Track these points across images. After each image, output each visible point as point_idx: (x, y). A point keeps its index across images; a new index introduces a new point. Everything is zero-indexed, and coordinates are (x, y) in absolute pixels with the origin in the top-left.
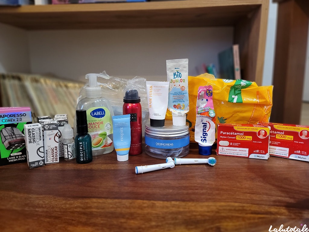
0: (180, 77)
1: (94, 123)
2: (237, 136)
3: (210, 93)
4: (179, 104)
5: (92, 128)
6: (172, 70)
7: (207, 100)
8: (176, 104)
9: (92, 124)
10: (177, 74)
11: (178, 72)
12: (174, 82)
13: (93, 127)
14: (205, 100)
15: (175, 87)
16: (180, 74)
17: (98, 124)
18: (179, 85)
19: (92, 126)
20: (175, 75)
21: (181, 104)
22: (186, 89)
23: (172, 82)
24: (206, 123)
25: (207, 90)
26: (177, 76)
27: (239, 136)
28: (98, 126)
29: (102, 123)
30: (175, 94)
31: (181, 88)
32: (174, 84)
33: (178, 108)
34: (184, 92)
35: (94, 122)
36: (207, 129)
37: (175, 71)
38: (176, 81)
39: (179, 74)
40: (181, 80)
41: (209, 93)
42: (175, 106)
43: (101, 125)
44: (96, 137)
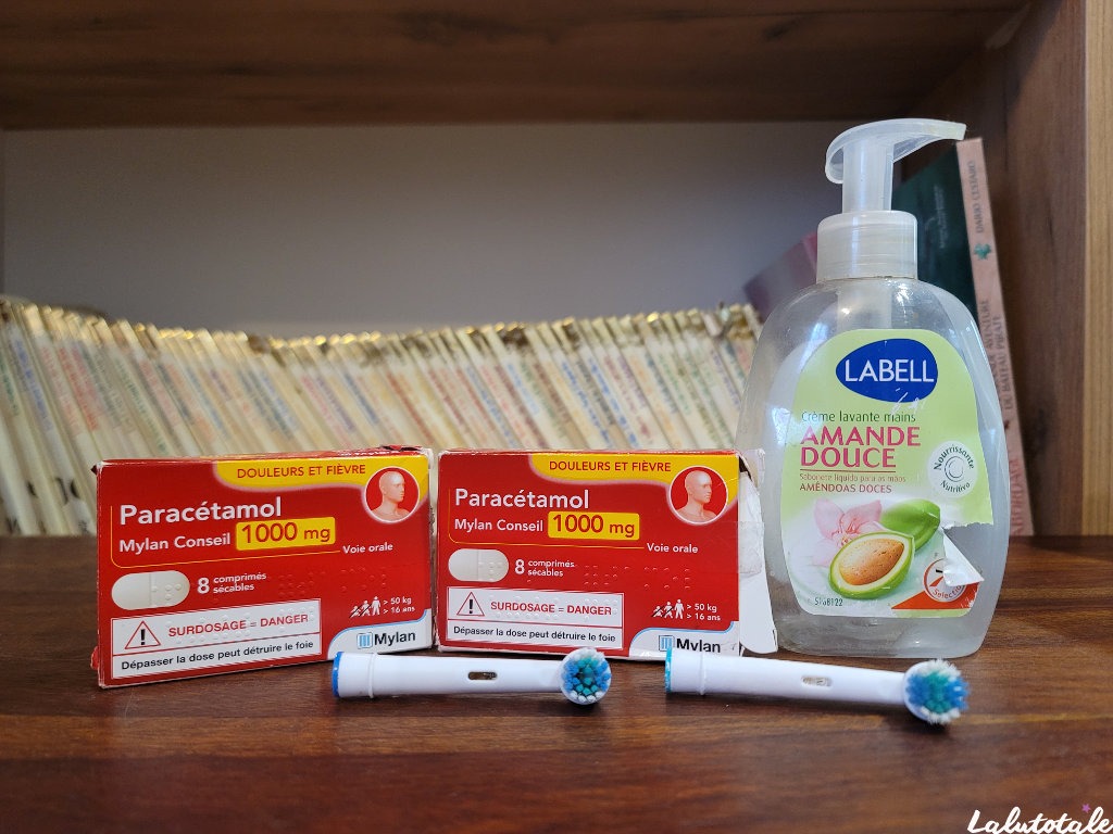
1: (855, 431)
2: (552, 515)
5: (841, 465)
9: (846, 435)
13: (852, 460)
17: (881, 440)
19: (841, 449)
27: (564, 515)
28: (885, 457)
29: (910, 437)
35: (855, 424)
43: (900, 453)
44: (865, 528)
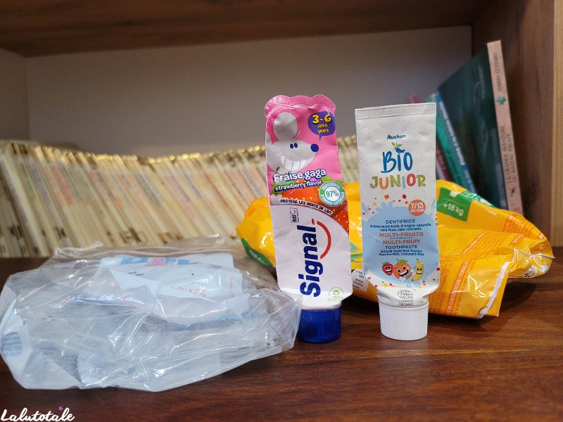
0: (408, 169)
3: (324, 122)
4: (402, 263)
6: (378, 141)
7: (315, 148)
8: (393, 260)
10: (395, 155)
11: (398, 150)
12: (384, 184)
14: (304, 147)
15: (387, 201)
16: (408, 157)
18: (404, 197)
20: (390, 159)
21: (411, 261)
22: (427, 212)
23: (376, 185)
24: (311, 225)
25: (313, 112)
26: (397, 164)
30: (389, 226)
31: (410, 206)
32: (386, 192)
33: (399, 276)
34: (419, 220)
36: (321, 248)
37: (389, 146)
38: (393, 182)
39: (402, 155)
40: (411, 178)
41: (321, 122)
42: (388, 269)
